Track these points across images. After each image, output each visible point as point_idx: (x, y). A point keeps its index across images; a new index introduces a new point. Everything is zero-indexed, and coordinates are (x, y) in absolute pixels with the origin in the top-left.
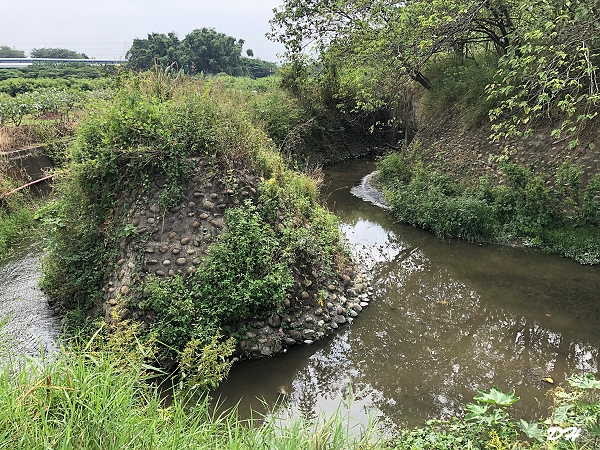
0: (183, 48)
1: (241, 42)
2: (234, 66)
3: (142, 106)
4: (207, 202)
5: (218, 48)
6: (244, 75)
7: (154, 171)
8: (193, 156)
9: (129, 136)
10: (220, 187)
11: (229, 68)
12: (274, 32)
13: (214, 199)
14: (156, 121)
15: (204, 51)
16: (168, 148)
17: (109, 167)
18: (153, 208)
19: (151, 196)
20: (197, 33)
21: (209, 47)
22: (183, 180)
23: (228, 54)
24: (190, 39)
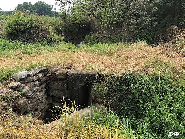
0: (34, 8)
1: (53, 6)
2: (51, 13)
3: (21, 18)
4: (35, 39)
5: (45, 7)
6: (54, 17)
7: (24, 31)
8: (32, 29)
9: (18, 24)
10: (38, 36)
11: (49, 14)
12: (57, 3)
13: (37, 38)
14: (24, 21)
15: (41, 8)
16: (27, 27)
17: (14, 31)
18: (24, 40)
19: (23, 37)
20: (38, 2)
21: (42, 7)
22: (30, 34)
23: (48, 10)
24: (36, 4)
